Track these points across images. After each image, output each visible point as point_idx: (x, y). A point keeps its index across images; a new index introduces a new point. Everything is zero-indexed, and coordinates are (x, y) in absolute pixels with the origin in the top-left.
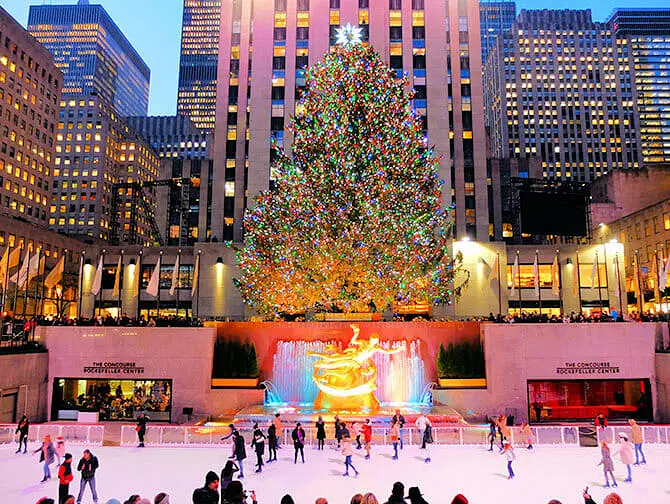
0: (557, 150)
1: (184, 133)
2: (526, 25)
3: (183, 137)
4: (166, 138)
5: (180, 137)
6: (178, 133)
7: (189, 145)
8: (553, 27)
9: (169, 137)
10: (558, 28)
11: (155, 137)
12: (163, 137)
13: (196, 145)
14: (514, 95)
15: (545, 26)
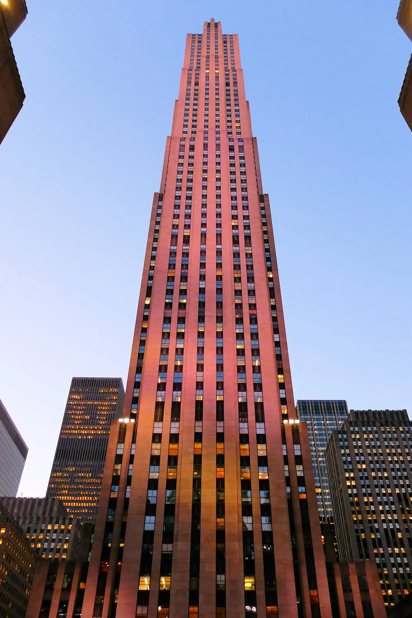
0: (400, 535)
1: (53, 516)
2: (355, 423)
3: (51, 519)
4: (35, 519)
5: (48, 519)
6: (47, 514)
7: (56, 527)
8: (378, 424)
9: (38, 518)
10: (382, 425)
11: (25, 518)
12: (32, 518)
13: (63, 527)
14: (353, 483)
15: (371, 423)
